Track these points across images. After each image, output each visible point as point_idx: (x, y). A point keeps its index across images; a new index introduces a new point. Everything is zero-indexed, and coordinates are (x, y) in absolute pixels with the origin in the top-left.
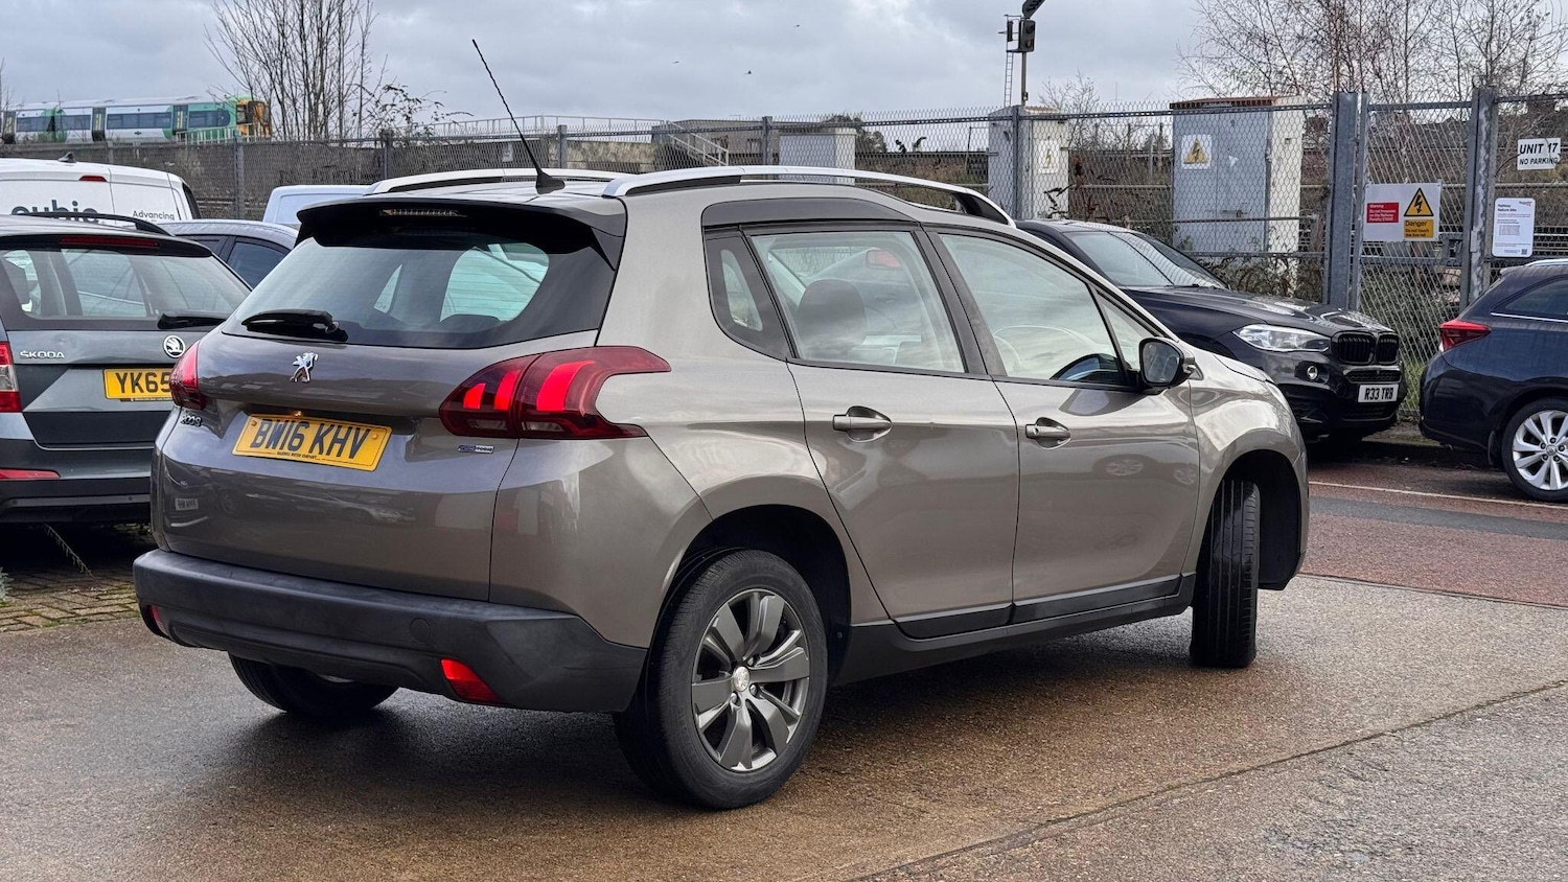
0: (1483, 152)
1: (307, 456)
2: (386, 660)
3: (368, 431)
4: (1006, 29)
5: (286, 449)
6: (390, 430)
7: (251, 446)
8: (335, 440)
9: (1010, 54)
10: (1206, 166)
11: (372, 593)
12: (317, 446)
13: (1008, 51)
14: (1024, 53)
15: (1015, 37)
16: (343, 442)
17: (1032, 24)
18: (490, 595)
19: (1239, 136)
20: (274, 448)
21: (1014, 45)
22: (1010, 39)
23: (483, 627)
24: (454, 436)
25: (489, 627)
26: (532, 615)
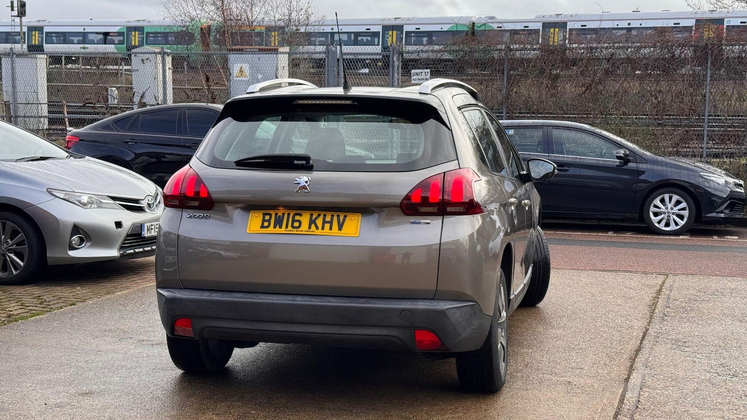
0: (396, 75)
1: (308, 231)
2: (380, 334)
3: (345, 216)
4: (10, 5)
5: (290, 228)
6: (360, 215)
7: (261, 228)
8: (324, 222)
9: (13, 18)
10: (246, 79)
11: (364, 300)
12: (313, 226)
13: (12, 16)
14: (21, 17)
15: (16, 9)
16: (331, 223)
17: (23, 3)
18: (435, 296)
19: (263, 65)
20: (280, 227)
21: (15, 13)
22: (12, 10)
23: (442, 313)
24: (407, 217)
25: (446, 311)
26: (459, 304)
